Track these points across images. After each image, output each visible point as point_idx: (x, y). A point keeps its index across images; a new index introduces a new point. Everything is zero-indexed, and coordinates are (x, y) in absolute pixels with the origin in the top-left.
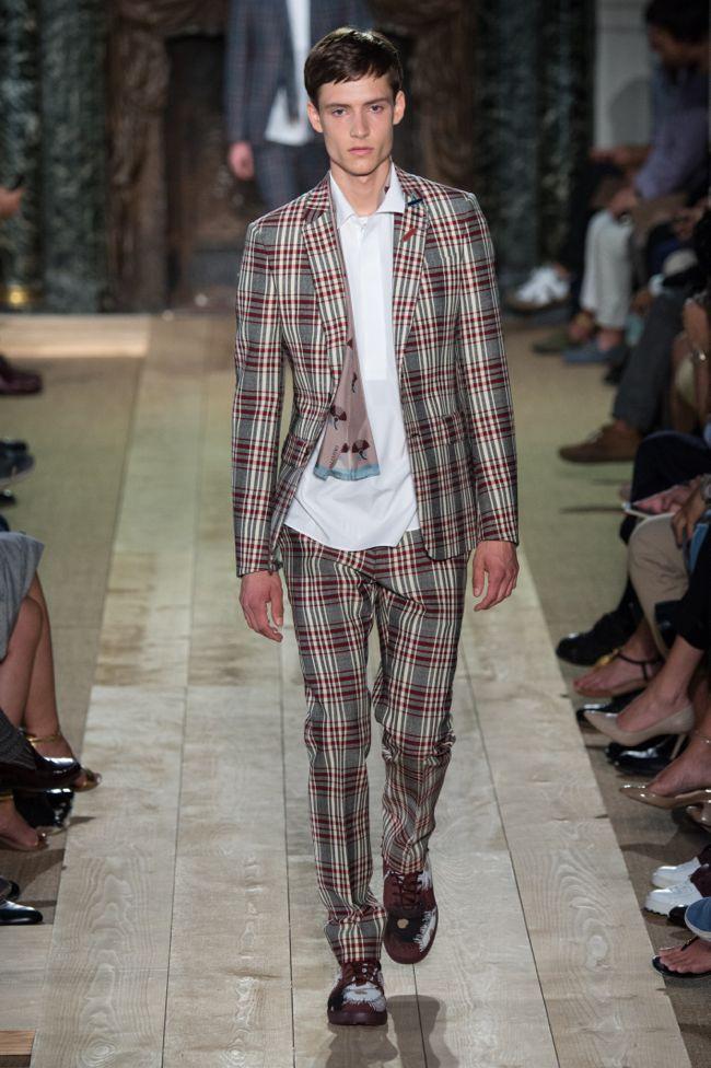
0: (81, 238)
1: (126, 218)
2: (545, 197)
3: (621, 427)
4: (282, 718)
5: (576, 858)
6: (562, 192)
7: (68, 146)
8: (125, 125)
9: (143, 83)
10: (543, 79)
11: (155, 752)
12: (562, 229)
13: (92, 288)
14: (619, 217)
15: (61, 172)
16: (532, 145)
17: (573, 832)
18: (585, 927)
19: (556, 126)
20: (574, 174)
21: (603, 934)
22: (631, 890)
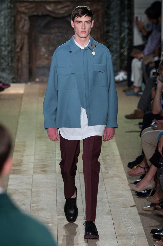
0: (8, 65)
1: (19, 60)
2: (121, 54)
3: (140, 110)
4: (56, 182)
5: (128, 217)
6: (126, 53)
7: (5, 42)
8: (19, 37)
9: (23, 27)
10: (121, 26)
11: (25, 191)
12: (126, 62)
13: (11, 77)
14: (140, 60)
15: (3, 48)
16: (118, 42)
17: (127, 211)
18: (130, 234)
19: (124, 37)
20: (128, 49)
21: (134, 236)
22: (141, 225)
